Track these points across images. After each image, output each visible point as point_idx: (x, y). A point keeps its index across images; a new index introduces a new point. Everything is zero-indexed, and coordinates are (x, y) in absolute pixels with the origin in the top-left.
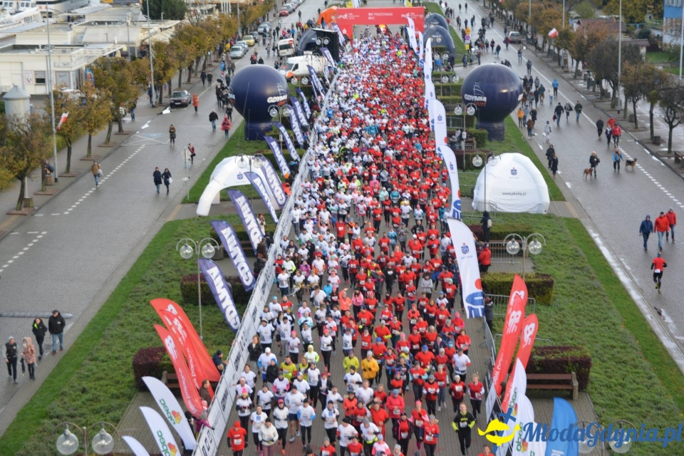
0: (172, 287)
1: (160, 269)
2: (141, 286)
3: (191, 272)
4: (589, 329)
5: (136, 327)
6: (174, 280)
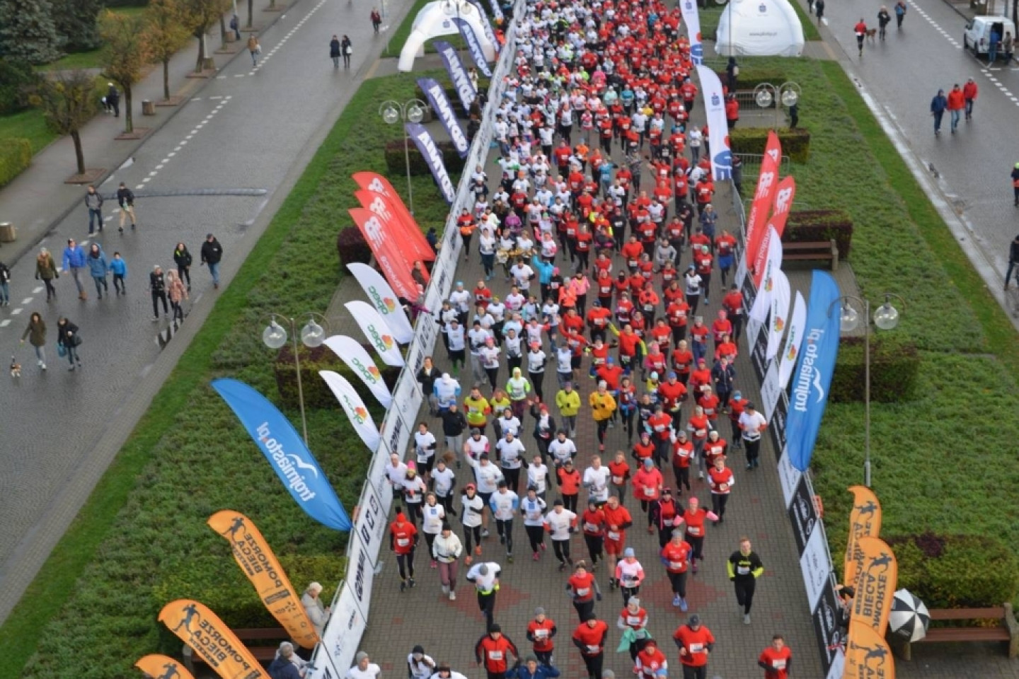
0: (375, 155)
1: (360, 135)
2: (341, 155)
3: (395, 138)
4: (849, 189)
5: (338, 202)
6: (377, 147)
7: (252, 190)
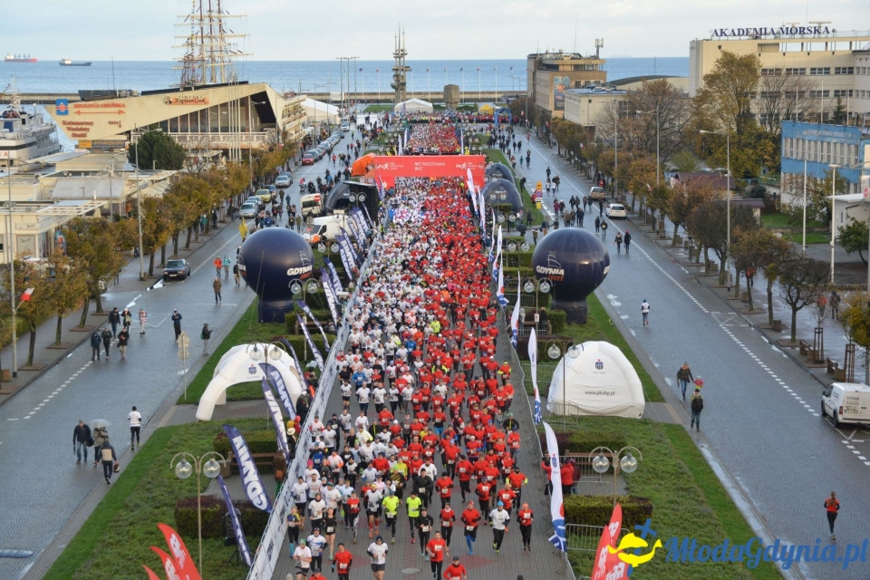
0: (164, 514)
1: (148, 490)
2: (123, 513)
3: (188, 495)
4: (698, 568)
5: (116, 567)
6: (165, 505)
7: (15, 551)
